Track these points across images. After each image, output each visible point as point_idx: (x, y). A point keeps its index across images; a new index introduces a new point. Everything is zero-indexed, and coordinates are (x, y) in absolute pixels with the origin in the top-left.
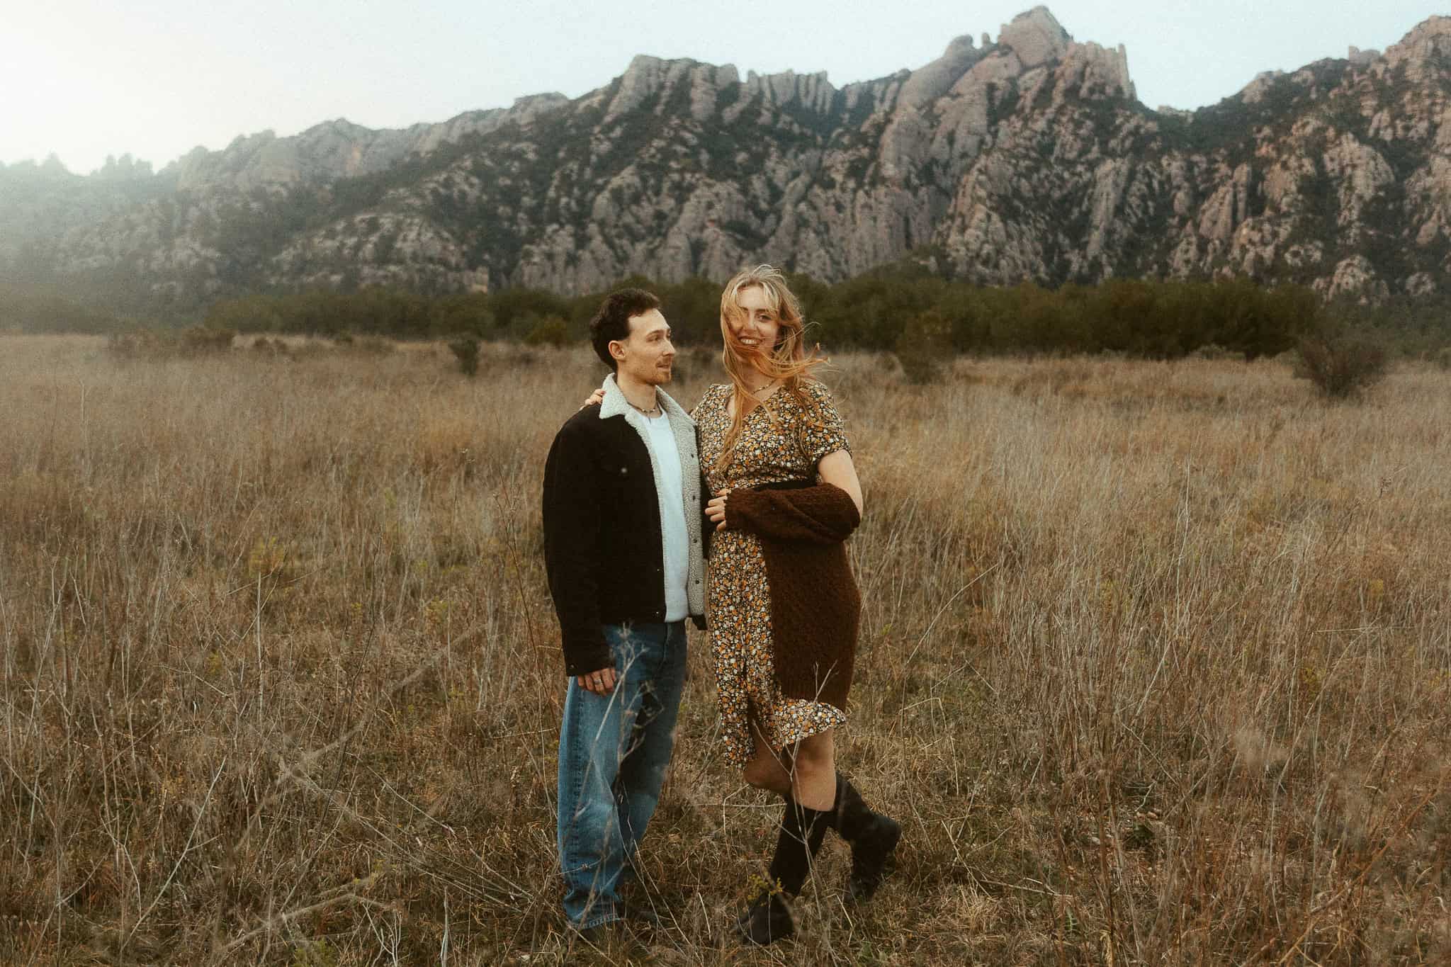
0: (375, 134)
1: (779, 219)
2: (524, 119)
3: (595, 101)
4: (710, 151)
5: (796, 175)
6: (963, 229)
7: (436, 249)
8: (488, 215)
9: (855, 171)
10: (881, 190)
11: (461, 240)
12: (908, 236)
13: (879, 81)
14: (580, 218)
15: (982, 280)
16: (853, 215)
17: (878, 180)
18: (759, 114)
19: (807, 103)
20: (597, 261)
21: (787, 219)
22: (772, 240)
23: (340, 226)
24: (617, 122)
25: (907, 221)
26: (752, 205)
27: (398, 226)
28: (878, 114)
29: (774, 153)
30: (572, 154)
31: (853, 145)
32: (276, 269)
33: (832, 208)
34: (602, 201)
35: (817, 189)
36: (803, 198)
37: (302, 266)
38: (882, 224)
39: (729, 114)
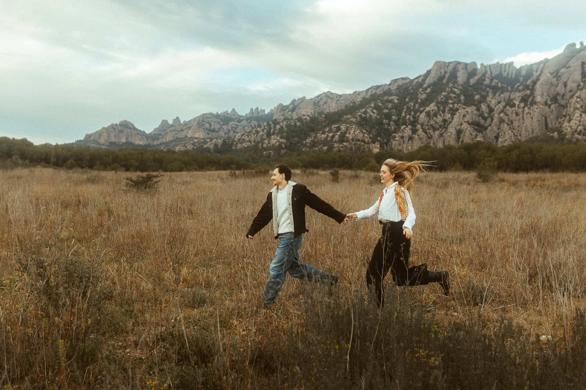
0: (341, 96)
1: (492, 120)
2: (393, 88)
3: (420, 80)
4: (464, 95)
5: (499, 102)
6: (570, 121)
7: (360, 137)
8: (380, 123)
9: (524, 100)
10: (535, 107)
11: (369, 132)
12: (546, 124)
13: (536, 64)
14: (414, 123)
15: (578, 140)
16: (523, 117)
17: (533, 103)
18: (485, 80)
19: (505, 74)
20: (420, 139)
21: (496, 120)
22: (490, 128)
23: (327, 129)
24: (428, 86)
25: (546, 118)
26: (481, 115)
27: (347, 129)
28: (534, 78)
29: (490, 95)
30: (411, 100)
31: (523, 90)
32: (305, 145)
33: (514, 115)
34: (422, 117)
35: (508, 108)
36: (502, 111)
37: (314, 144)
38: (535, 120)
39: (472, 81)
